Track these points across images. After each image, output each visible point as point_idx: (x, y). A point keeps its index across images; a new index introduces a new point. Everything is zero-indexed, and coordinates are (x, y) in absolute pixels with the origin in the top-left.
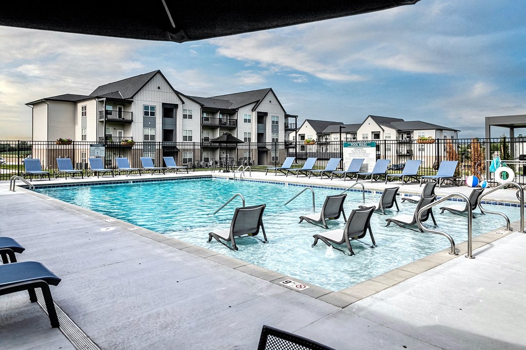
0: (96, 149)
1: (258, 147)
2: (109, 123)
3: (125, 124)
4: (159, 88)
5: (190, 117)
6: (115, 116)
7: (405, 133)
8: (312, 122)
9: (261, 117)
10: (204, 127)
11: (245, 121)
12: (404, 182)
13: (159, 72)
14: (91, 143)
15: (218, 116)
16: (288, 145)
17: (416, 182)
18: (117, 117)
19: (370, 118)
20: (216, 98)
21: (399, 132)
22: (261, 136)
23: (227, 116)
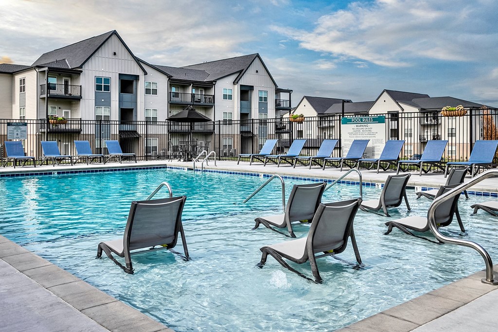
0: (15, 129)
1: (241, 132)
2: (53, 100)
3: (72, 101)
4: (115, 54)
5: (155, 92)
6: (60, 91)
7: (431, 112)
8: (311, 100)
9: (246, 92)
10: (172, 105)
11: (225, 97)
12: (423, 173)
13: (115, 33)
14: (9, 121)
15: (190, 90)
16: (280, 129)
17: (441, 172)
18: (63, 93)
19: (385, 94)
20: (189, 68)
21: (423, 111)
22: (244, 116)
23: (201, 91)
